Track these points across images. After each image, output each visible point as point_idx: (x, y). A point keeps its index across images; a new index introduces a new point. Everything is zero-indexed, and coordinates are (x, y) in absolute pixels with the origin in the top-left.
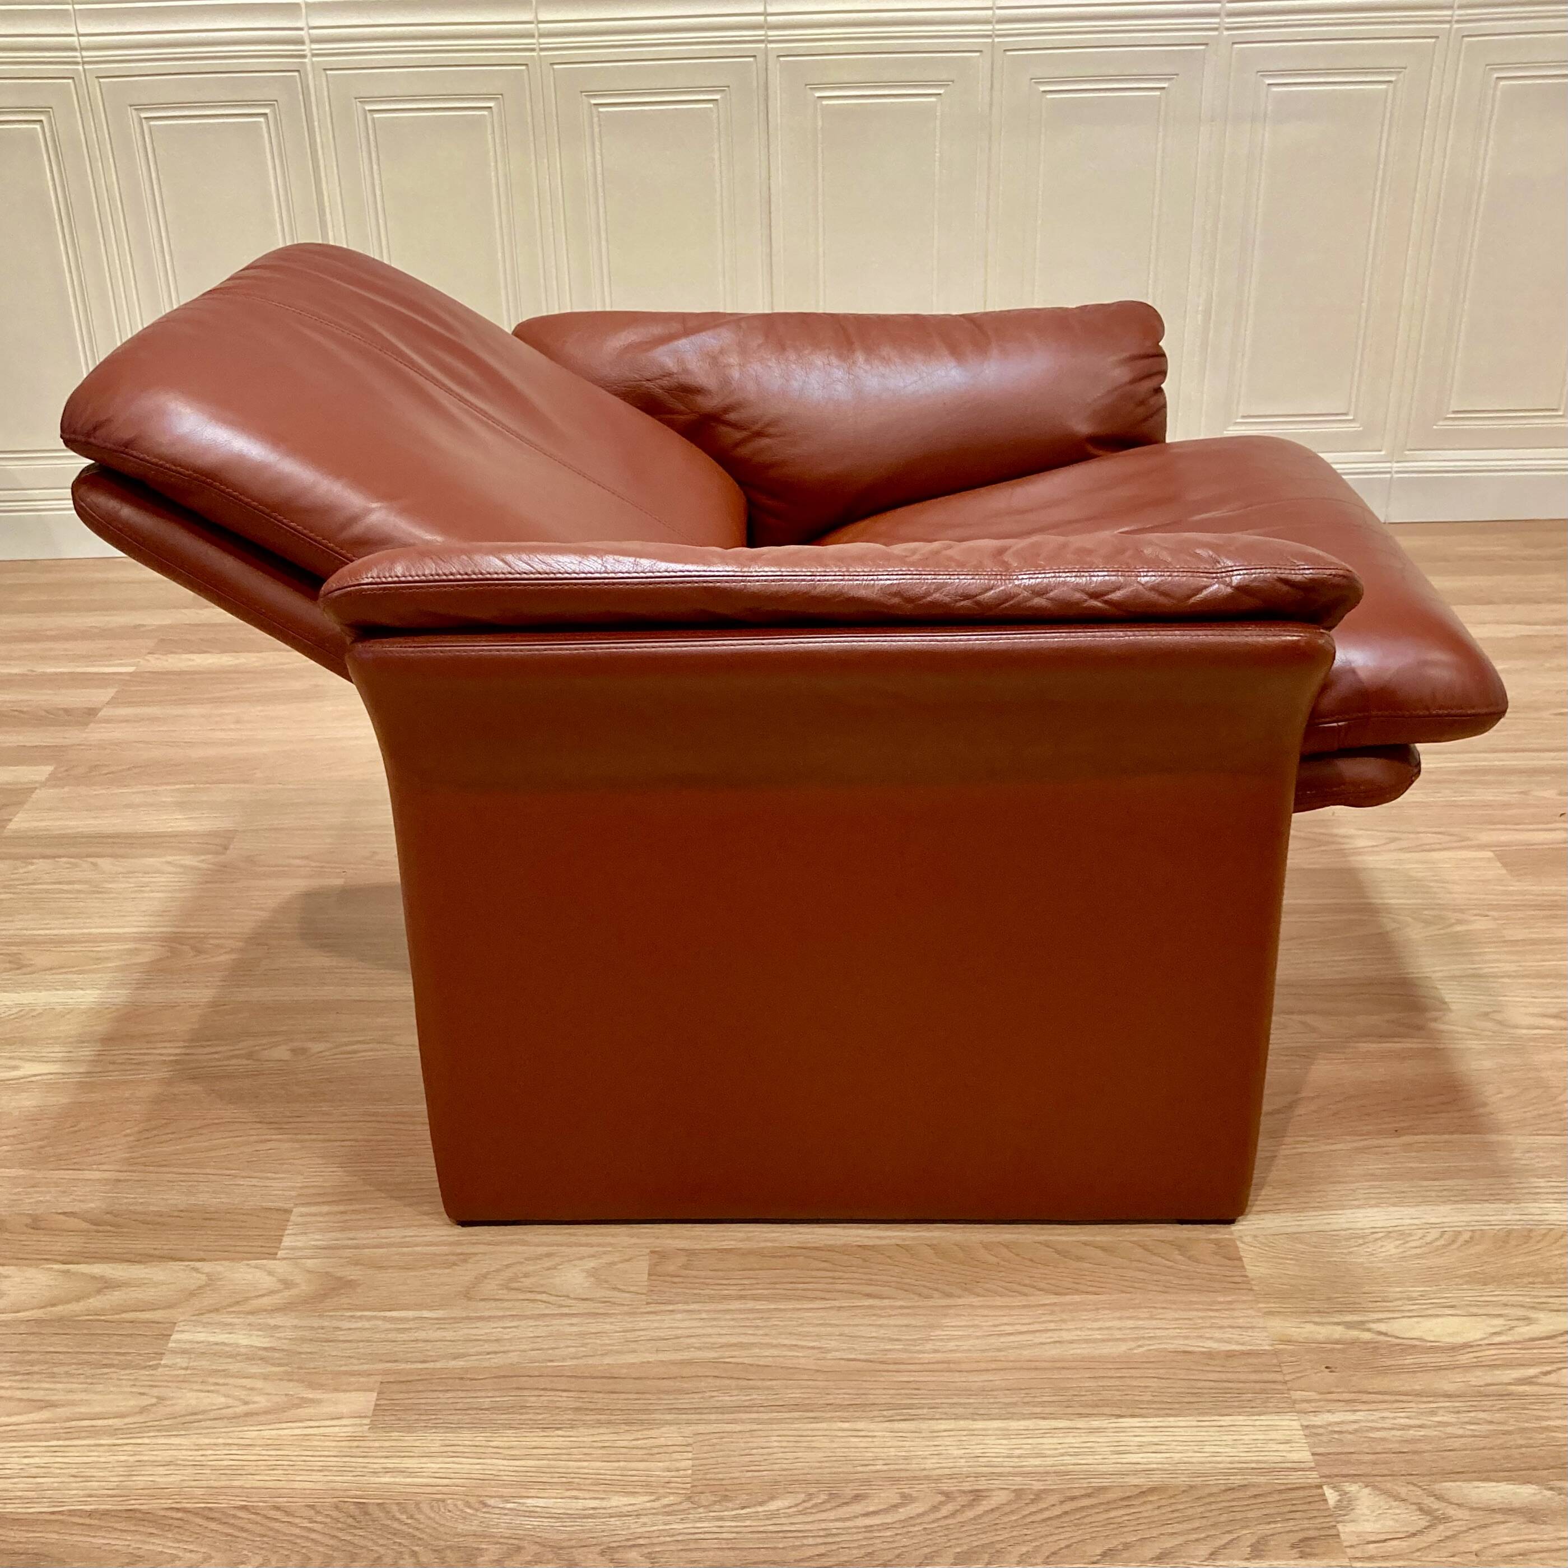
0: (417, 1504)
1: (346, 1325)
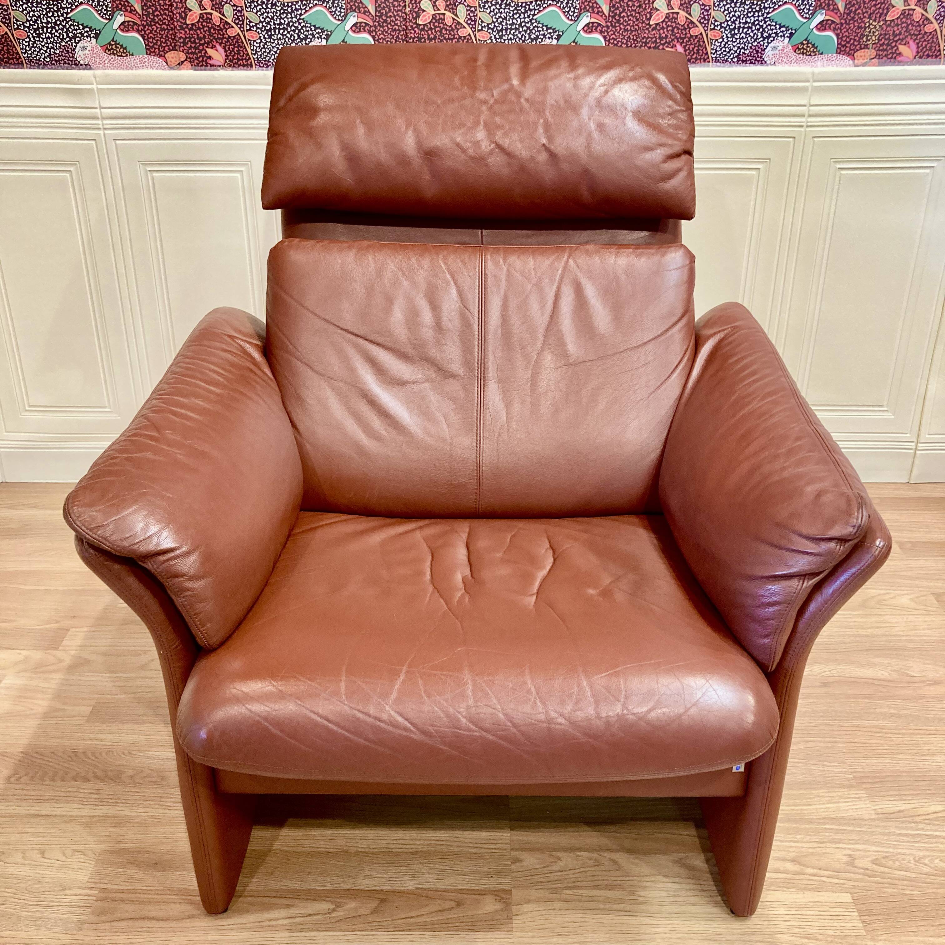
0: (101, 754)
1: (84, 678)
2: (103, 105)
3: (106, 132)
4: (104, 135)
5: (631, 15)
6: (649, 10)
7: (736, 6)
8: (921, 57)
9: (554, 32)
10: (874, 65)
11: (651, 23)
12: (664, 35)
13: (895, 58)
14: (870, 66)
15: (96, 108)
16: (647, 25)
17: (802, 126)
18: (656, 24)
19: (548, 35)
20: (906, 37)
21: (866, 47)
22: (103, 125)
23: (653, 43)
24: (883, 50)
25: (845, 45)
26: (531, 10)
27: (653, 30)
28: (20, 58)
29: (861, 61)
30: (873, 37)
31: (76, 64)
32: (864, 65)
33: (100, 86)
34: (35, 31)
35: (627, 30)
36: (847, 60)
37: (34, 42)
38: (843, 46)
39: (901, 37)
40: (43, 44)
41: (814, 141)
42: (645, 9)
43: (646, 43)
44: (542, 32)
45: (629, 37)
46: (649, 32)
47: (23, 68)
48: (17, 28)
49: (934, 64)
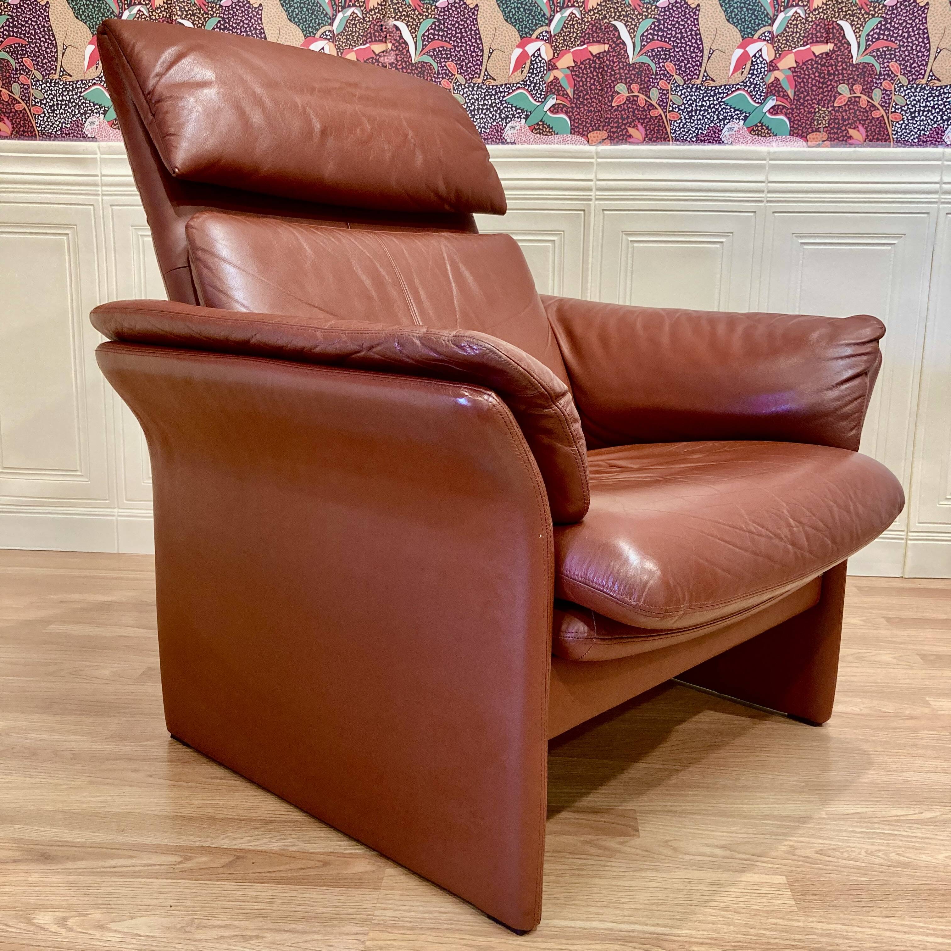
2: (103, 173)
3: (104, 198)
4: (102, 200)
5: (595, 97)
6: (611, 94)
7: (692, 91)
8: (870, 141)
9: (522, 113)
10: (827, 147)
11: (613, 105)
12: (625, 116)
13: (846, 141)
14: (823, 147)
15: (97, 176)
16: (609, 106)
17: (762, 202)
18: (618, 106)
19: (517, 115)
20: (855, 121)
21: (818, 130)
22: (102, 191)
23: (616, 123)
24: (834, 133)
25: (797, 128)
26: (501, 92)
27: (615, 111)
28: (34, 131)
29: (814, 143)
30: (824, 122)
31: (83, 137)
32: (818, 146)
33: (103, 156)
34: (50, 108)
35: (591, 111)
36: (801, 142)
37: (48, 118)
38: (796, 129)
39: (850, 121)
40: (56, 119)
41: (775, 216)
42: (607, 92)
43: (609, 123)
44: (511, 112)
45: (593, 117)
46: (611, 113)
47: (36, 140)
48: (35, 105)
49: (885, 147)
